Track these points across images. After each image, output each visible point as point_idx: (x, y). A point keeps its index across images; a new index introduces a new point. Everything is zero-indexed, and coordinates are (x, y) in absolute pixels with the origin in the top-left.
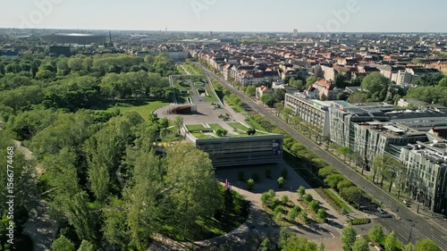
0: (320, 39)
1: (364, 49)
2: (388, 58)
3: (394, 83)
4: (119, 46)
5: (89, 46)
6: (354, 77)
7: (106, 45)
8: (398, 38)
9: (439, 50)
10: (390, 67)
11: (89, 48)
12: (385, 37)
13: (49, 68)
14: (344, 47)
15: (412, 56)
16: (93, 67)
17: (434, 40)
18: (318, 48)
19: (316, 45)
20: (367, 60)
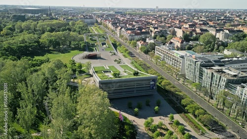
0: (171, 12)
1: (197, 18)
2: (211, 23)
3: (219, 39)
4: (55, 15)
5: (37, 15)
6: (195, 35)
7: (47, 15)
8: (214, 12)
9: (238, 19)
10: (214, 29)
11: (37, 17)
12: (207, 12)
13: (10, 29)
14: (185, 17)
15: (225, 23)
16: (38, 28)
17: (234, 13)
18: (171, 18)
19: (169, 16)
20: (200, 24)
